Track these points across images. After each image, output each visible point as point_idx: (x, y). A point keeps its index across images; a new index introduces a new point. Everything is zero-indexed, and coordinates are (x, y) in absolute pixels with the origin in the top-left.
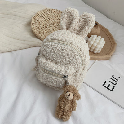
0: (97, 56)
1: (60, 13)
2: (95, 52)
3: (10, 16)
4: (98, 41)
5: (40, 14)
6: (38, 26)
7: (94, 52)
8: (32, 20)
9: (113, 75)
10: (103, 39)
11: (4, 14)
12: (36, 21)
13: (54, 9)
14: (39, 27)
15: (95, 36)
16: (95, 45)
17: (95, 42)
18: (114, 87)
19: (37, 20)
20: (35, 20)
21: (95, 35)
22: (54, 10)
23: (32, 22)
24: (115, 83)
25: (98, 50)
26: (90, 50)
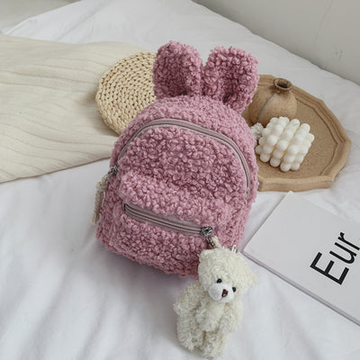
0: (292, 177)
2: (286, 167)
3: (38, 78)
4: (290, 134)
5: (123, 69)
6: (115, 102)
7: (282, 167)
8: (101, 86)
9: (342, 234)
10: (307, 127)
12: (112, 89)
14: (120, 105)
15: (283, 121)
16: (284, 145)
17: (283, 137)
18: (346, 270)
19: (114, 84)
20: (108, 86)
21: (281, 118)
23: (100, 91)
24: (348, 257)
25: (294, 161)
26: (269, 162)
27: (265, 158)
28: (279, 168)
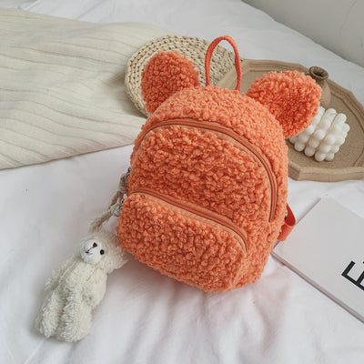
0: (326, 168)
2: (321, 157)
4: (328, 123)
5: (151, 52)
7: (317, 157)
8: (129, 69)
10: (343, 117)
11: (46, 52)
13: (188, 36)
15: (321, 110)
16: (322, 134)
17: (320, 126)
20: (137, 69)
22: (189, 40)
23: (129, 74)
25: (329, 151)
26: (303, 151)
27: (300, 147)
28: (313, 157)
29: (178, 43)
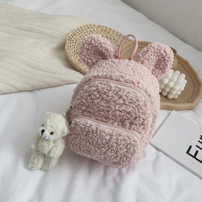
0: (173, 103)
1: (111, 32)
2: (171, 97)
3: (30, 33)
4: (175, 79)
5: (80, 32)
6: (76, 51)
7: (168, 96)
8: (68, 41)
9: (201, 136)
10: (184, 76)
12: (74, 44)
13: (101, 25)
15: (171, 71)
16: (172, 85)
17: (171, 80)
19: (75, 41)
20: (72, 42)
22: (102, 28)
23: (68, 44)
25: (175, 94)
26: (161, 93)
28: (166, 97)
29: (95, 29)
